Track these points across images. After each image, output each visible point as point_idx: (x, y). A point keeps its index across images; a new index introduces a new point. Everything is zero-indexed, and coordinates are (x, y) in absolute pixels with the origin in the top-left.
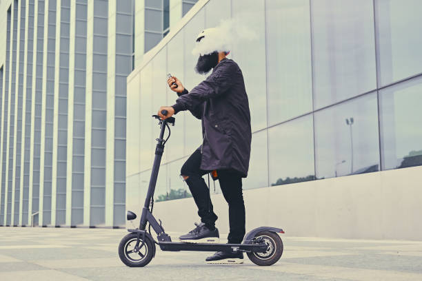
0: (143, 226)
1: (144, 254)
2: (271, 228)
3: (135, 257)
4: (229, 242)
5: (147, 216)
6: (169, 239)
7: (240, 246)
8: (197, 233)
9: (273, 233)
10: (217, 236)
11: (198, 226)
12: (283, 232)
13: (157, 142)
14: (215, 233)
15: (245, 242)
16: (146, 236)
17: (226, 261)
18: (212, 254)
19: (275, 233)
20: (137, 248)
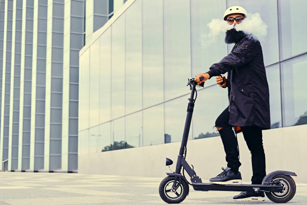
0: (178, 170)
1: (179, 193)
2: (286, 172)
5: (182, 163)
6: (200, 181)
7: (259, 187)
8: (225, 176)
9: (287, 176)
10: (240, 178)
11: (225, 171)
12: (296, 176)
13: (189, 101)
14: (239, 177)
15: (264, 184)
16: (182, 179)
17: (250, 199)
18: (238, 193)
19: (289, 176)
20: (175, 187)
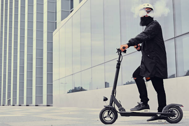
0: (111, 104)
1: (112, 117)
2: (177, 105)
3: (108, 119)
4: (158, 112)
5: (113, 99)
6: (124, 110)
7: (161, 114)
8: (139, 107)
9: (177, 107)
10: (149, 108)
11: (139, 104)
12: (183, 107)
13: (117, 62)
14: (148, 107)
15: (164, 112)
16: (113, 109)
19: (179, 107)
20: (109, 115)
